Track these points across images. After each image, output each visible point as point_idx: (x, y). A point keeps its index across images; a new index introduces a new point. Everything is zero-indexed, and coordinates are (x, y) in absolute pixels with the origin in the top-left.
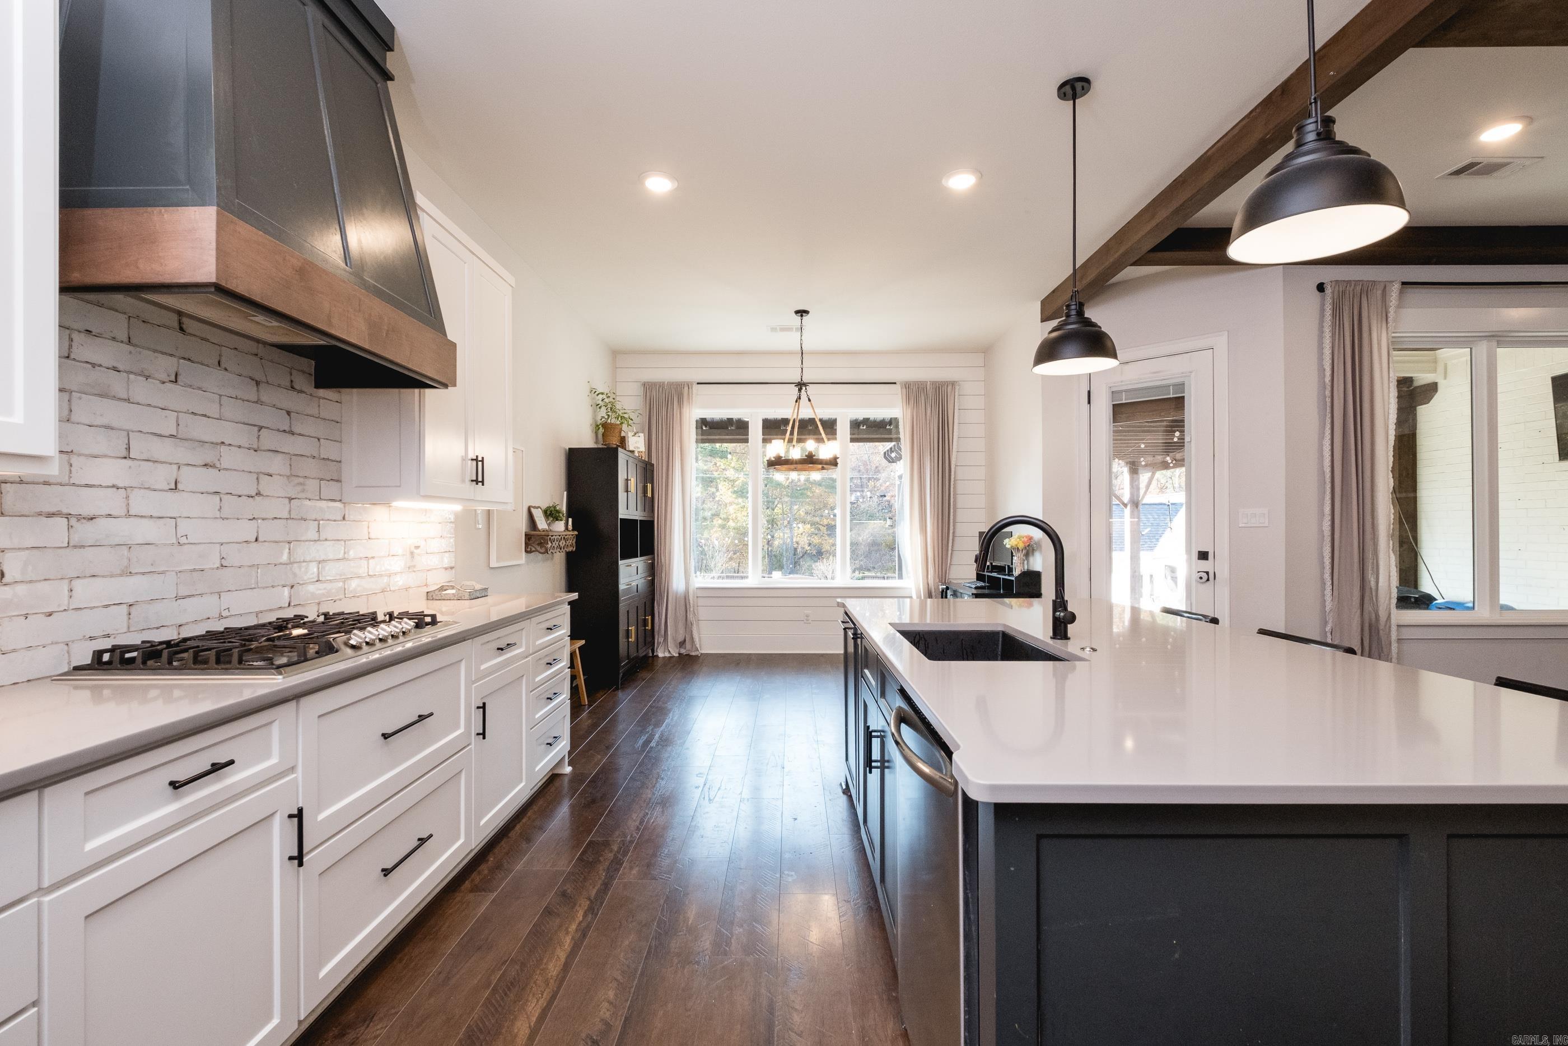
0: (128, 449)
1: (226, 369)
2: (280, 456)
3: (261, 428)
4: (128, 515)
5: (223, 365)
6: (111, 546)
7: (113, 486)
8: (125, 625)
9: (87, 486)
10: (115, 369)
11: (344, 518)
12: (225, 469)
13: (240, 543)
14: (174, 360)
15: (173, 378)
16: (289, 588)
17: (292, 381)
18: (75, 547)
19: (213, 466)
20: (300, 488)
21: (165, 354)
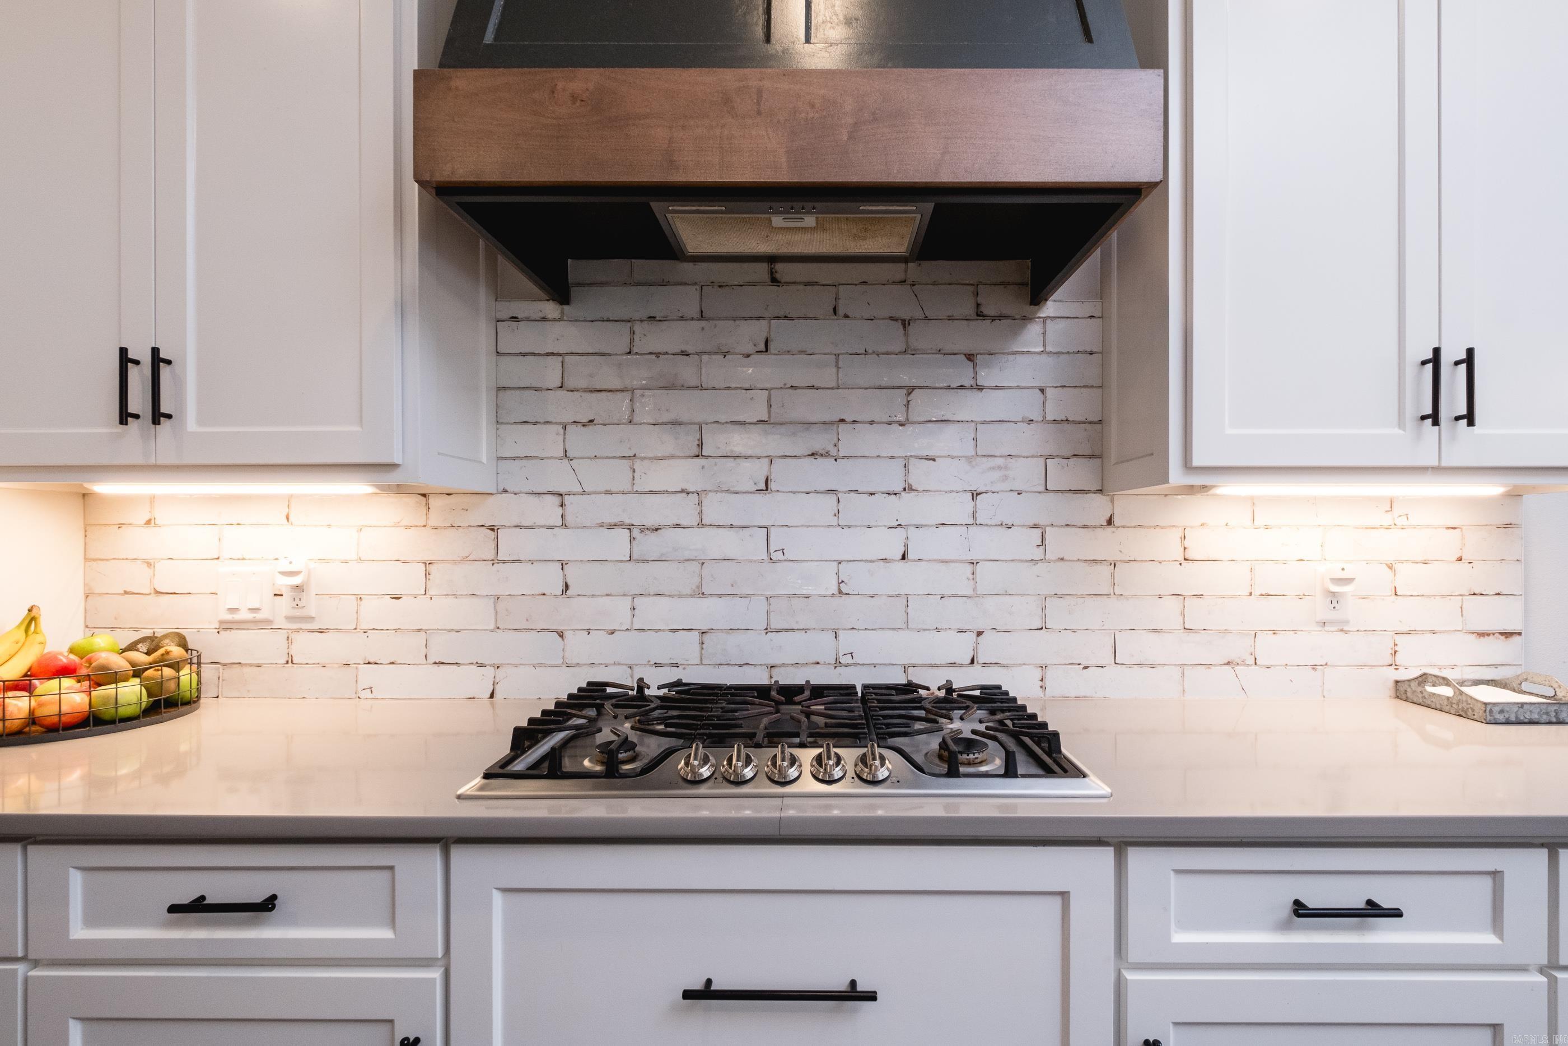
0: (701, 445)
1: (846, 316)
2: (951, 428)
3: (911, 390)
4: (701, 525)
5: (841, 312)
6: (679, 561)
7: (683, 491)
8: (697, 655)
9: (651, 492)
10: (685, 354)
11: (1110, 522)
12: (844, 457)
13: (872, 561)
14: (764, 323)
15: (762, 347)
16: (974, 635)
17: (978, 305)
18: (638, 561)
19: (826, 455)
20: (996, 475)
21: (751, 318)
